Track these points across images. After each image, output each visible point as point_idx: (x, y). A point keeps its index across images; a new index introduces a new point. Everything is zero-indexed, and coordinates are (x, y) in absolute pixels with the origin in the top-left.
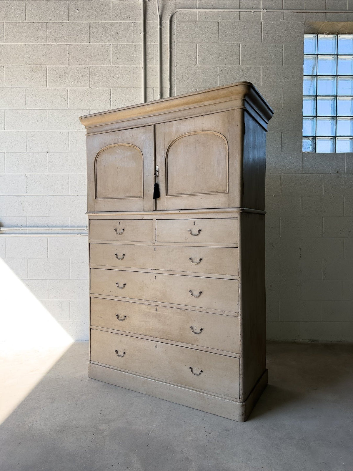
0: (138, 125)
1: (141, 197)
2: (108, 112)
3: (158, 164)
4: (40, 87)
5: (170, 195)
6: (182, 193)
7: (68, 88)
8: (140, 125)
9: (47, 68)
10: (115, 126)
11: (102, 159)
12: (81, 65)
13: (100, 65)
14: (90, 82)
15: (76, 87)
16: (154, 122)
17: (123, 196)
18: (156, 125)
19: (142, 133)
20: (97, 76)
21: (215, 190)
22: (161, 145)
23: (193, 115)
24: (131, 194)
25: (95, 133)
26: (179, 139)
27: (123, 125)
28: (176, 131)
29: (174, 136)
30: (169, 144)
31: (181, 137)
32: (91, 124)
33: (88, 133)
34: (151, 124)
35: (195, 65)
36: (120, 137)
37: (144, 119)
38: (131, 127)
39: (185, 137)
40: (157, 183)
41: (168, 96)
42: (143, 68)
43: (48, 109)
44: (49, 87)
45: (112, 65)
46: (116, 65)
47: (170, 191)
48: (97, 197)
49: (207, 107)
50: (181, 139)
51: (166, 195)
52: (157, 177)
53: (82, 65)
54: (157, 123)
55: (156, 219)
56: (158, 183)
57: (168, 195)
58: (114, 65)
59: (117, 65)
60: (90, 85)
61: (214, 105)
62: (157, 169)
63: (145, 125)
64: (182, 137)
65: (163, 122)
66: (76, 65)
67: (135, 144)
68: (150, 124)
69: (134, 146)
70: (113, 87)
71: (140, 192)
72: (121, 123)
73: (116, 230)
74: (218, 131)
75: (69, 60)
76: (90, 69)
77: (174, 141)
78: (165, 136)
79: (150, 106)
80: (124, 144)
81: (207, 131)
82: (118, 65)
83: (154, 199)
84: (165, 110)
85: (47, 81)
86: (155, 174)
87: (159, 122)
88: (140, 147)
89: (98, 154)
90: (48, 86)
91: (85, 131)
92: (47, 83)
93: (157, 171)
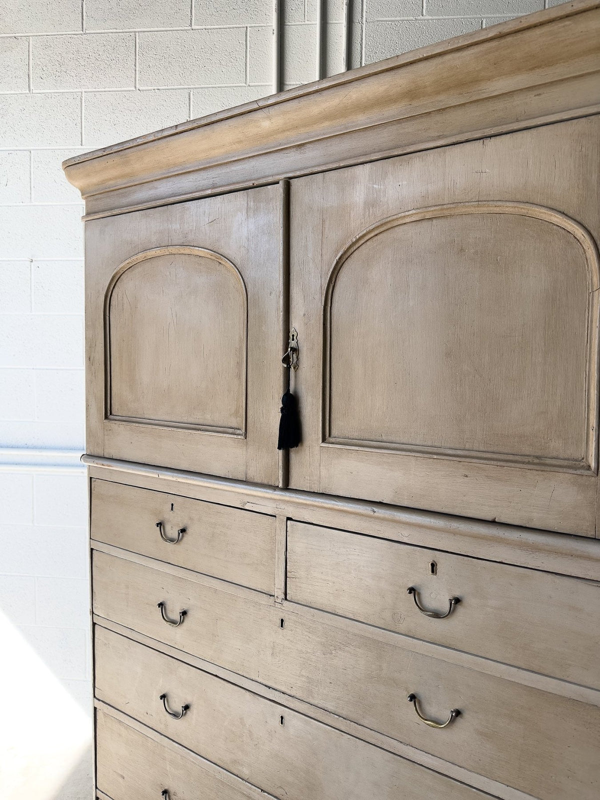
0: (234, 183)
1: (238, 432)
2: (140, 141)
3: (296, 324)
4: (12, 92)
5: (338, 440)
6: (384, 438)
7: (82, 93)
8: (238, 183)
9: (31, 42)
10: (164, 189)
11: (125, 296)
12: (115, 31)
13: (163, 29)
14: (137, 76)
15: (103, 90)
16: (287, 173)
17: (185, 419)
18: (292, 181)
19: (244, 212)
20: (154, 56)
21: (527, 450)
22: (310, 255)
23: (439, 137)
24: (208, 418)
25: (106, 214)
26: (376, 232)
27: (187, 184)
28: (365, 203)
29: (358, 224)
30: (338, 251)
31: (386, 226)
32: (95, 185)
33: (88, 214)
34: (276, 178)
35: (419, 18)
36: (176, 226)
37: (253, 162)
38: (209, 192)
39: (401, 227)
40: (291, 392)
41: (342, 68)
42: (275, 32)
43: (32, 148)
44: (34, 91)
45: (193, 27)
46: (204, 27)
47: (339, 427)
48: (113, 413)
49: (499, 105)
50: (385, 234)
51: (324, 440)
52: (292, 369)
53: (118, 31)
54: (298, 173)
55: (289, 519)
56: (295, 392)
57: (331, 440)
58: (201, 27)
59: (207, 27)
60: (137, 82)
61: (536, 92)
62: (293, 344)
63: (256, 183)
64: (389, 226)
65: (320, 169)
66: (103, 31)
67: (221, 251)
68: (270, 180)
69: (219, 256)
70: (197, 86)
71: (236, 413)
72: (178, 178)
73: (160, 524)
74: (550, 203)
75: (84, 18)
76: (137, 41)
77: (357, 241)
78: (323, 221)
79: (272, 110)
80: (187, 251)
81: (499, 203)
82: (209, 27)
83: (279, 448)
84: (326, 124)
85: (31, 77)
86: (286, 360)
87: (302, 173)
88: (238, 262)
89: (115, 281)
90: (32, 88)
91: (80, 205)
92: (31, 80)
93: (292, 348)
